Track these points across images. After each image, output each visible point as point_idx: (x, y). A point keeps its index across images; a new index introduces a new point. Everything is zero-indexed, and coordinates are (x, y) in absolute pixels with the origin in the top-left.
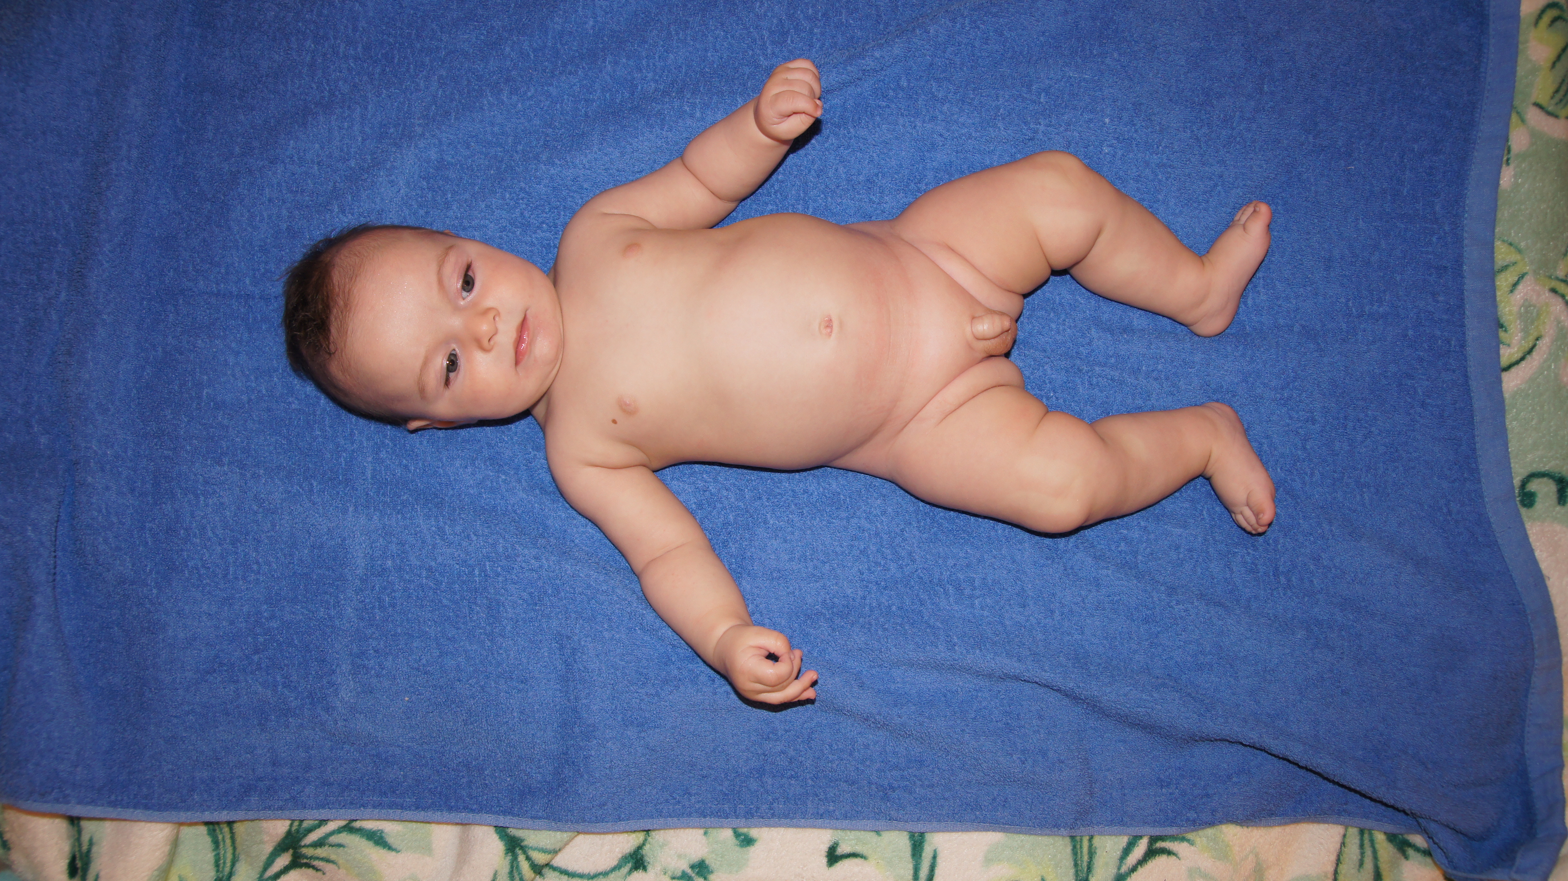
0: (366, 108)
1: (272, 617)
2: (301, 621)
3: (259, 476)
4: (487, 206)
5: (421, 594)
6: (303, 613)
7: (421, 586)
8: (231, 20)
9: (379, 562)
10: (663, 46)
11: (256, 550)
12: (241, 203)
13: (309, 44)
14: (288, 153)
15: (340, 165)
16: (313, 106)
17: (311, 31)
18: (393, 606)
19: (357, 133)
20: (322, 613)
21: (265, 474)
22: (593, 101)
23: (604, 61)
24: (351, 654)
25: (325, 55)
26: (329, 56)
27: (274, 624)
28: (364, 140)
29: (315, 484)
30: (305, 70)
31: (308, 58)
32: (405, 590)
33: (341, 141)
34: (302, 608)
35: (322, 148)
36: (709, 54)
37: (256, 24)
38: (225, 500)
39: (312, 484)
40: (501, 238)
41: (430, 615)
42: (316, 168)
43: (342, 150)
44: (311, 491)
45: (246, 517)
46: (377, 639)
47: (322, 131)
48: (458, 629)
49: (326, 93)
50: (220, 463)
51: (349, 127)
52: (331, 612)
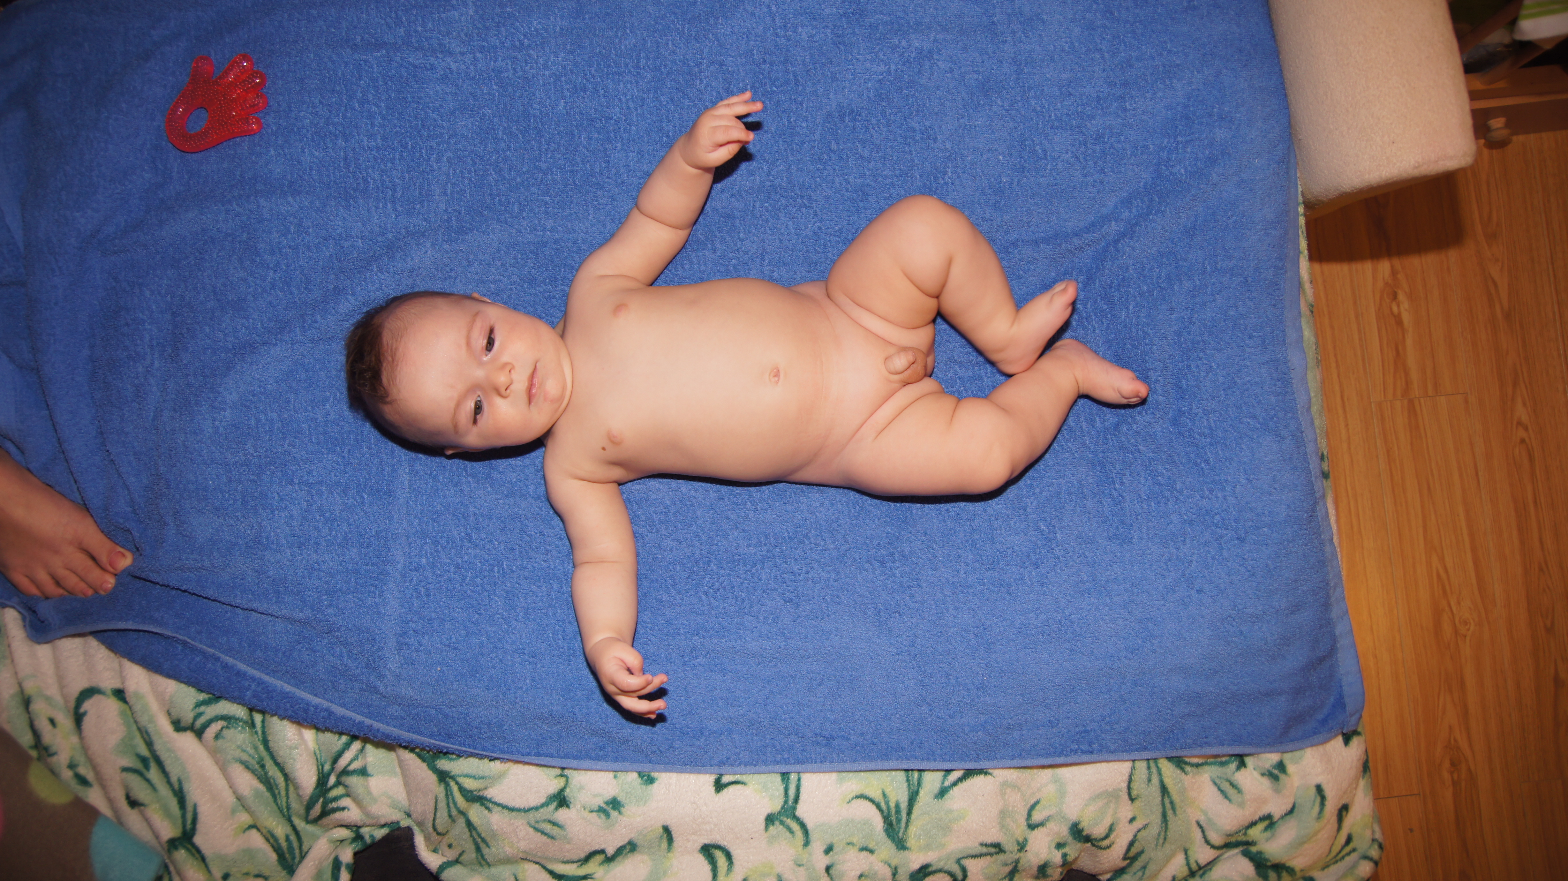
0: (395, 191)
1: (330, 606)
2: (352, 608)
3: (322, 492)
4: (502, 264)
5: (450, 587)
6: (354, 602)
7: (450, 580)
8: (274, 128)
9: (416, 560)
10: (625, 121)
11: (316, 551)
12: (301, 273)
13: (340, 142)
14: (338, 231)
15: (380, 239)
16: (352, 192)
17: (340, 132)
18: (428, 596)
19: (391, 211)
20: (369, 601)
21: (326, 490)
22: (577, 171)
23: (580, 138)
24: (396, 634)
25: (354, 149)
26: (357, 150)
27: (331, 611)
28: (397, 216)
29: (366, 496)
30: (342, 164)
31: (342, 154)
32: (438, 582)
33: (378, 219)
34: (354, 597)
35: (364, 225)
36: (664, 125)
37: (295, 129)
38: (295, 512)
39: (363, 497)
40: (511, 290)
41: (458, 603)
42: (360, 241)
43: (380, 227)
44: (363, 503)
45: (309, 526)
46: (416, 622)
47: (363, 212)
48: (480, 614)
49: (361, 181)
50: (291, 482)
51: (383, 206)
52: (377, 600)
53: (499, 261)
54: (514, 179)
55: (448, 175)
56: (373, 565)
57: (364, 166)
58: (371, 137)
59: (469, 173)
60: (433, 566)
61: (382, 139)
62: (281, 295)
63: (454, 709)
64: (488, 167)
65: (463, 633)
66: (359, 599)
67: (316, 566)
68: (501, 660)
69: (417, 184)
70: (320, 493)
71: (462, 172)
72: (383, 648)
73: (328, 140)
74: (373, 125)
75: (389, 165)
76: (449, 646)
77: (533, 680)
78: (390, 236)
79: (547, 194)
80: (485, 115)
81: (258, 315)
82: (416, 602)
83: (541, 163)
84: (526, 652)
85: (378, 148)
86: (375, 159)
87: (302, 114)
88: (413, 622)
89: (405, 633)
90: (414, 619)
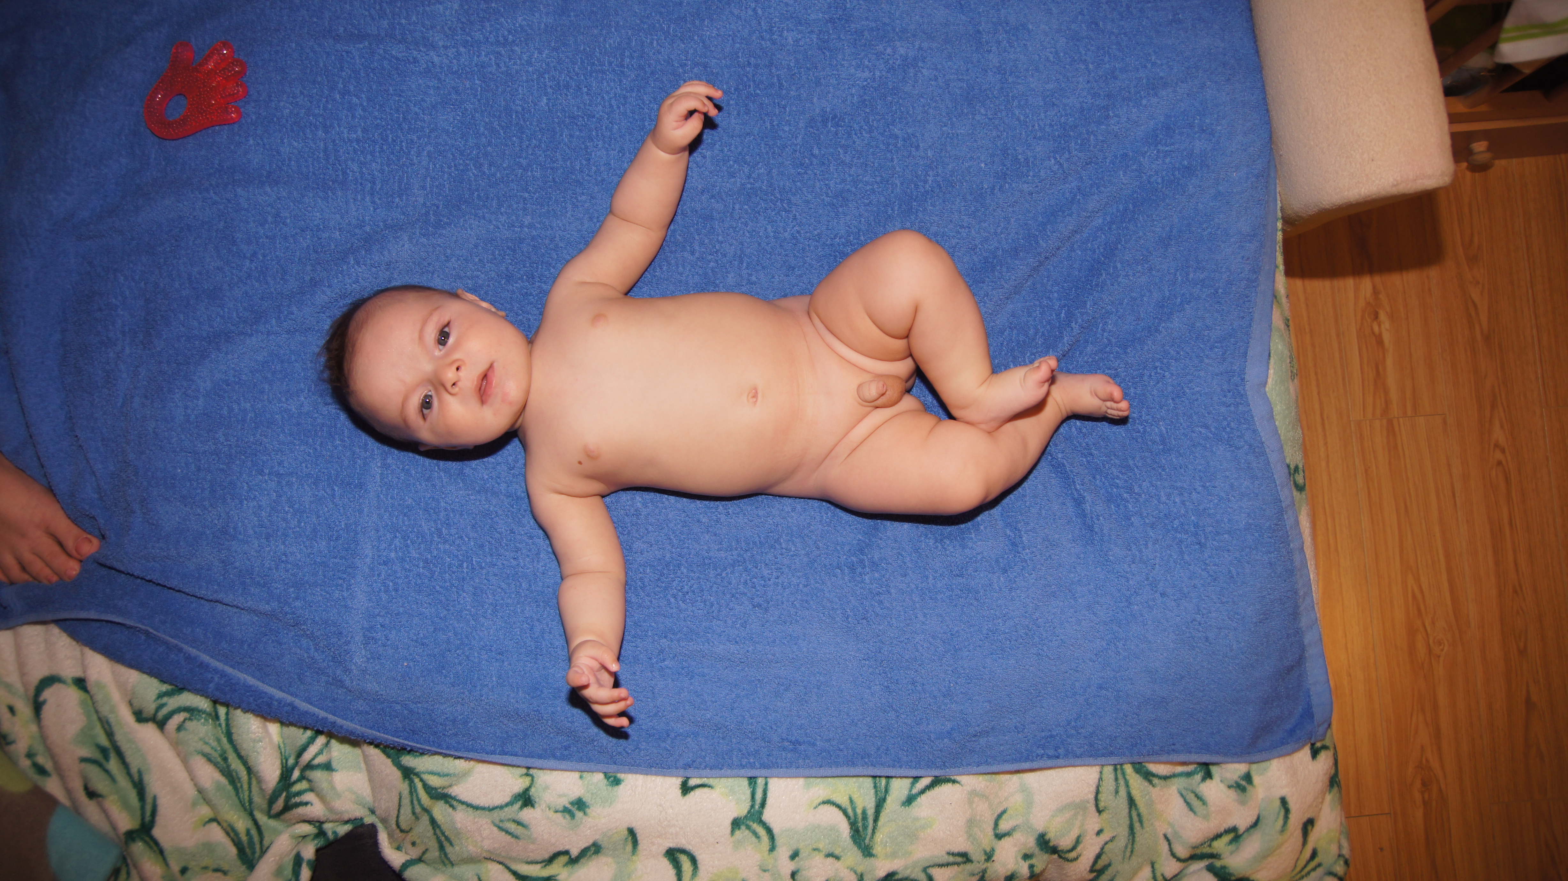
0: (374, 183)
1: (297, 598)
2: (319, 601)
3: (292, 483)
4: (480, 260)
5: (419, 582)
6: (321, 595)
7: (419, 575)
8: (254, 118)
9: (385, 554)
10: (608, 119)
11: (284, 543)
12: (277, 263)
13: (320, 133)
14: (315, 223)
15: (357, 231)
16: (331, 183)
17: (320, 123)
18: (396, 590)
19: (370, 204)
20: (337, 594)
21: (296, 481)
22: (557, 169)
23: (561, 135)
24: (363, 628)
25: (334, 141)
26: (337, 142)
27: (298, 604)
28: (375, 209)
29: (336, 489)
30: (321, 155)
31: (322, 145)
32: (407, 577)
33: (356, 211)
34: (321, 590)
35: (342, 218)
36: (646, 124)
37: (275, 119)
38: (263, 503)
39: (334, 490)
40: (488, 286)
41: (426, 598)
42: (338, 233)
43: (358, 219)
44: (333, 495)
45: (277, 517)
46: (383, 616)
47: (341, 204)
48: (448, 610)
49: (340, 173)
50: (261, 472)
51: (362, 199)
52: (345, 594)
53: (477, 256)
54: (494, 175)
55: (427, 169)
56: (342, 558)
57: (343, 158)
58: (352, 128)
59: (449, 168)
60: (403, 560)
61: (362, 131)
62: (257, 285)
63: (419, 705)
64: (468, 162)
65: (431, 629)
66: (327, 592)
67: (284, 558)
68: (468, 657)
69: (397, 178)
70: (290, 484)
71: (442, 167)
72: (349, 642)
73: (308, 131)
74: (353, 117)
75: (369, 157)
76: (416, 641)
77: (500, 677)
78: (368, 229)
79: (527, 190)
80: (466, 110)
81: (234, 305)
82: (384, 597)
83: (521, 160)
84: (493, 649)
85: (358, 141)
86: (355, 151)
87: (282, 104)
88: (380, 616)
89: (372, 627)
90: (381, 614)
